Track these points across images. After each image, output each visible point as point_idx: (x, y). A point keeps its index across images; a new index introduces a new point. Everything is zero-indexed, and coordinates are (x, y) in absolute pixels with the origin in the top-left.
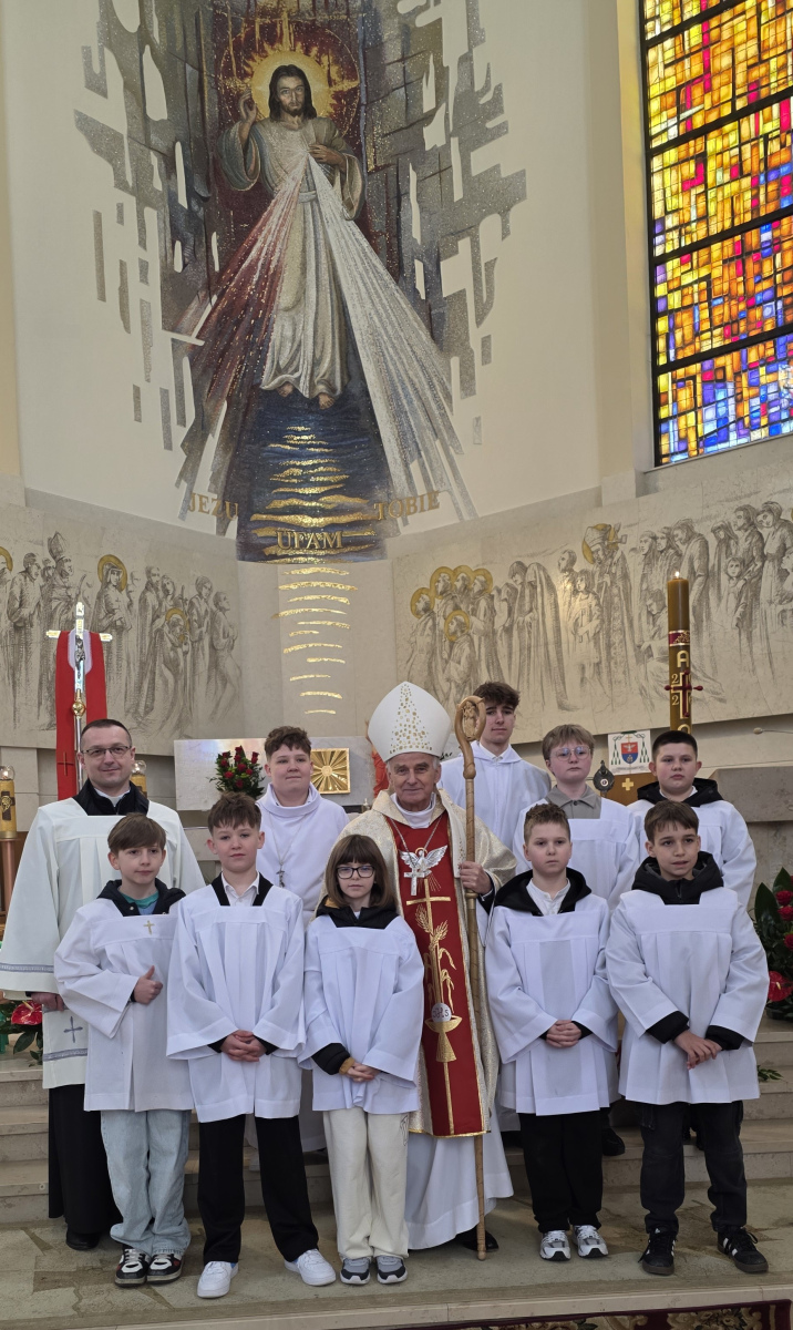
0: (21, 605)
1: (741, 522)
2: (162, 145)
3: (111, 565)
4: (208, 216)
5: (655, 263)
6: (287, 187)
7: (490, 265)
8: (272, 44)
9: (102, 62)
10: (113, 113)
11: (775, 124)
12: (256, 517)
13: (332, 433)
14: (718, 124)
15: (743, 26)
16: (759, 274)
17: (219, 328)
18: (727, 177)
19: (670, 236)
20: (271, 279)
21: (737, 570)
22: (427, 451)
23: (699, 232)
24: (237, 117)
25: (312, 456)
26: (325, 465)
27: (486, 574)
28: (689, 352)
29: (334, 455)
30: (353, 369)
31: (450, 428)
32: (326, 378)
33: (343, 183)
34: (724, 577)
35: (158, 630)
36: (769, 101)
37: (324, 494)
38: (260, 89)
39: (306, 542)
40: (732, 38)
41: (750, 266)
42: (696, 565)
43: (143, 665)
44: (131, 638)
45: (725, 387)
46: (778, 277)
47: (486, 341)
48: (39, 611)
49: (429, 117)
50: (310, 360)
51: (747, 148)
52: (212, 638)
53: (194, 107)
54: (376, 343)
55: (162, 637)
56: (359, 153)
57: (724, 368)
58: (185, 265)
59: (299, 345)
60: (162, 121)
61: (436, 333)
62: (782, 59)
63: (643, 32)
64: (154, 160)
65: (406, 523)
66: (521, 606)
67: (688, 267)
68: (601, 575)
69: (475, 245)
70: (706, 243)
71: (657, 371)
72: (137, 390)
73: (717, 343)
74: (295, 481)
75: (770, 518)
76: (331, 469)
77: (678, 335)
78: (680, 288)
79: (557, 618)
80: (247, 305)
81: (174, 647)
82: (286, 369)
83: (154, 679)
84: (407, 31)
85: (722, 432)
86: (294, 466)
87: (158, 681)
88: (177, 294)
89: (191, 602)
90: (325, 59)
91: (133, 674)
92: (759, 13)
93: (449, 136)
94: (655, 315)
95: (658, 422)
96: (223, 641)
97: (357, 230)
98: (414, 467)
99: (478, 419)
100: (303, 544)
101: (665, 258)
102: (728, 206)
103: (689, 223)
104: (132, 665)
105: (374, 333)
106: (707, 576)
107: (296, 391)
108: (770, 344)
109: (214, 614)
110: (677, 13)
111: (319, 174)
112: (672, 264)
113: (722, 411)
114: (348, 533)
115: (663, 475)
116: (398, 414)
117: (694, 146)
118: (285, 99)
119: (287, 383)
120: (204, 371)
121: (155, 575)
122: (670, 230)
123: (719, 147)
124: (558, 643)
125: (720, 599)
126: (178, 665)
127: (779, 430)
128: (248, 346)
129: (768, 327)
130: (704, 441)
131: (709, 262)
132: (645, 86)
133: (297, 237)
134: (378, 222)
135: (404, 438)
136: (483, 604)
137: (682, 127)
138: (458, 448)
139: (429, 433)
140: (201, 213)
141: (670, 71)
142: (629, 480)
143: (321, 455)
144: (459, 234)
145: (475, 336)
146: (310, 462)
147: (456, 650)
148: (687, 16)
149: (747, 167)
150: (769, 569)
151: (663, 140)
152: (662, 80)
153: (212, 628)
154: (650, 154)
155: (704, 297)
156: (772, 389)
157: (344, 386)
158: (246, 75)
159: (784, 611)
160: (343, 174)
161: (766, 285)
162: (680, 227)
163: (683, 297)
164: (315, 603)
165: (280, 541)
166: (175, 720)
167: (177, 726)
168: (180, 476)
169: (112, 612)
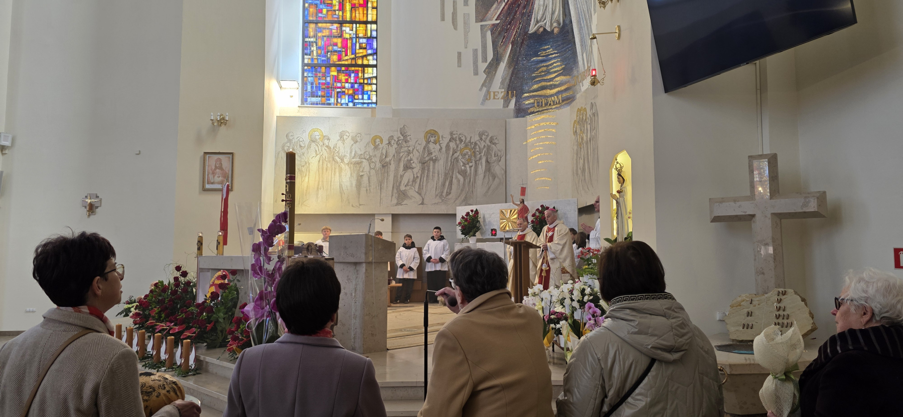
0: (386, 157)
3: (432, 135)
12: (524, 95)
13: (559, 45)
17: (509, 12)
22: (587, 46)
25: (551, 59)
26: (556, 63)
27: (586, 110)
29: (560, 56)
32: (557, 19)
35: (456, 158)
37: (555, 77)
39: (548, 103)
43: (446, 175)
44: (440, 164)
48: (394, 158)
50: (551, 13)
52: (487, 158)
55: (457, 161)
59: (546, 7)
66: (592, 126)
72: (459, 54)
74: (543, 73)
76: (558, 64)
81: (464, 165)
82: (541, 20)
83: (452, 180)
86: (543, 66)
87: (454, 181)
89: (476, 144)
91: (440, 179)
96: (494, 158)
100: (546, 105)
104: (440, 176)
107: (545, 29)
109: (489, 146)
114: (565, 95)
119: (541, 27)
120: (499, 34)
121: (455, 134)
126: (466, 172)
128: (523, 15)
135: (581, 41)
136: (585, 127)
143: (555, 58)
146: (550, 63)
153: (488, 153)
157: (564, 21)
164: (542, 134)
165: (536, 104)
166: (463, 198)
167: (464, 200)
168: (483, 85)
169: (431, 154)
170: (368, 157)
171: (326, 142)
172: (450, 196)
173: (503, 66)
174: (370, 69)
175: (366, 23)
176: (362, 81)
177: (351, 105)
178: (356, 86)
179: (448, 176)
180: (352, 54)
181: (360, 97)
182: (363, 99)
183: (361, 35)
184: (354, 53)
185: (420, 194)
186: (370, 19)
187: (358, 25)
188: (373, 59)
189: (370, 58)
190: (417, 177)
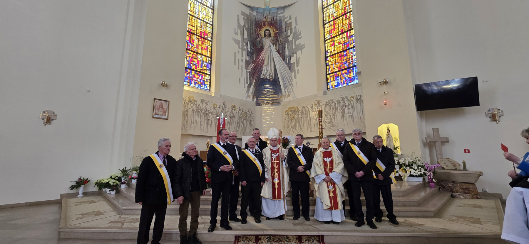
0: (218, 113)
1: (341, 100)
2: (246, 42)
3: (234, 106)
4: (253, 52)
5: (326, 58)
6: (266, 47)
7: (299, 58)
8: (265, 26)
9: (237, 30)
10: (239, 37)
11: (346, 36)
12: (259, 98)
13: (272, 85)
14: (336, 36)
15: (340, 21)
16: (344, 59)
17: (254, 69)
18: (338, 44)
19: (329, 53)
20: (263, 61)
21: (341, 108)
22: (288, 88)
23: (334, 53)
24: (259, 37)
25: (269, 88)
26: (271, 90)
27: (298, 108)
28: (332, 72)
29: (273, 88)
30: (276, 75)
31: (292, 84)
32: (272, 76)
33: (275, 46)
34: (339, 109)
36: (345, 32)
37: (271, 95)
38: (262, 33)
40: (338, 23)
41: (342, 58)
42: (334, 107)
44: (236, 119)
45: (339, 77)
46: (347, 60)
47: (298, 70)
49: (289, 36)
50: (269, 73)
51: (341, 40)
52: (250, 119)
53: (252, 36)
54: (280, 70)
55: (241, 118)
56: (278, 42)
57: (338, 74)
58: (249, 59)
59: (267, 71)
60: (246, 38)
61: (290, 69)
62: (346, 26)
63: (324, 23)
64: (245, 44)
65: (284, 99)
66: (304, 114)
67: (332, 58)
68: (317, 108)
69: (297, 55)
70: (335, 54)
71: (327, 75)
72: (240, 79)
73: (337, 70)
74: (266, 92)
75: (346, 99)
77: (330, 69)
78: (331, 61)
79: (310, 116)
80: (259, 65)
81: (243, 120)
82: (265, 75)
84: (286, 23)
85: (338, 85)
86: (266, 90)
88: (247, 64)
90: (273, 28)
92: (342, 19)
93: (292, 39)
94: (326, 66)
95: (327, 83)
96: (252, 119)
97: (277, 53)
98: (286, 90)
99: (297, 82)
100: (267, 103)
101: (328, 57)
102: (338, 48)
103: (332, 51)
104: (236, 123)
105: (280, 69)
106: (336, 109)
107: (266, 78)
108: (346, 70)
109: (251, 114)
110: (329, 19)
111: (271, 45)
112: (329, 58)
113: (338, 81)
114: (275, 101)
115: (328, 92)
116: (284, 82)
117: (332, 39)
118: (266, 34)
120: (251, 75)
121: (241, 108)
122: (329, 52)
123: (336, 40)
124: (310, 120)
125: (338, 113)
126: (244, 123)
127: (348, 84)
128: (259, 71)
129: (346, 68)
130: (336, 86)
131: (335, 57)
132: (324, 30)
133: (268, 54)
134: (281, 52)
135: (284, 86)
136: (297, 113)
137: (330, 36)
138: (293, 87)
139: (289, 85)
140: (252, 51)
141: (328, 28)
142: (322, 92)
143: (270, 88)
144: (294, 53)
145: (296, 69)
146: (269, 89)
147: (292, 121)
148: (331, 20)
149: (341, 43)
150: (347, 108)
151: (327, 38)
152: (327, 29)
153: (250, 117)
154: (325, 41)
155: (335, 63)
156: (347, 78)
157: (275, 77)
158: (260, 31)
159: (349, 115)
160: (275, 45)
161: (345, 61)
162: (331, 52)
163: (331, 63)
164: (268, 113)
165: (263, 102)
166: (243, 132)
167: (243, 133)
168: (246, 92)
169: (233, 114)
170: (211, 112)
171: (195, 103)
172: (238, 132)
173: (252, 86)
174: (207, 76)
175: (207, 57)
176: (204, 80)
177: (199, 88)
178: (202, 81)
179: (238, 123)
180: (201, 68)
181: (203, 86)
182: (204, 87)
183: (204, 61)
184: (202, 67)
185: (229, 130)
186: (208, 56)
187: (204, 56)
188: (209, 72)
189: (208, 71)
190: (228, 123)
